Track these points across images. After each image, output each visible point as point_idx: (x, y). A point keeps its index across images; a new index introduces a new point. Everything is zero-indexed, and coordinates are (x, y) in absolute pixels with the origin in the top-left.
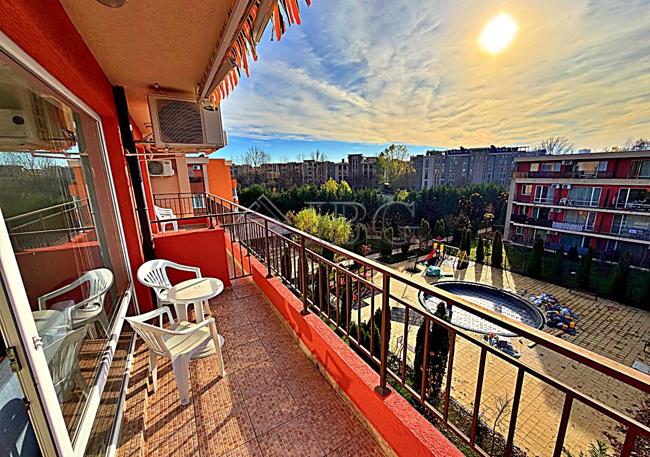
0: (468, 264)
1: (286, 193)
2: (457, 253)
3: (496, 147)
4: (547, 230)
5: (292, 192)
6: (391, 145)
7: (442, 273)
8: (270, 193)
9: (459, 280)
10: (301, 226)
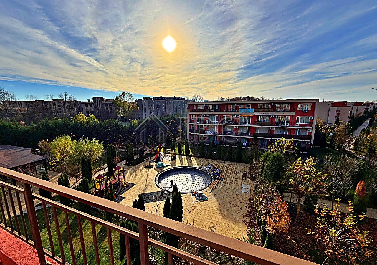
0: (175, 157)
1: (36, 125)
2: (170, 152)
3: (176, 97)
4: (203, 135)
5: (43, 124)
6: (122, 92)
7: (165, 165)
8: (17, 126)
9: (173, 167)
10: (57, 151)
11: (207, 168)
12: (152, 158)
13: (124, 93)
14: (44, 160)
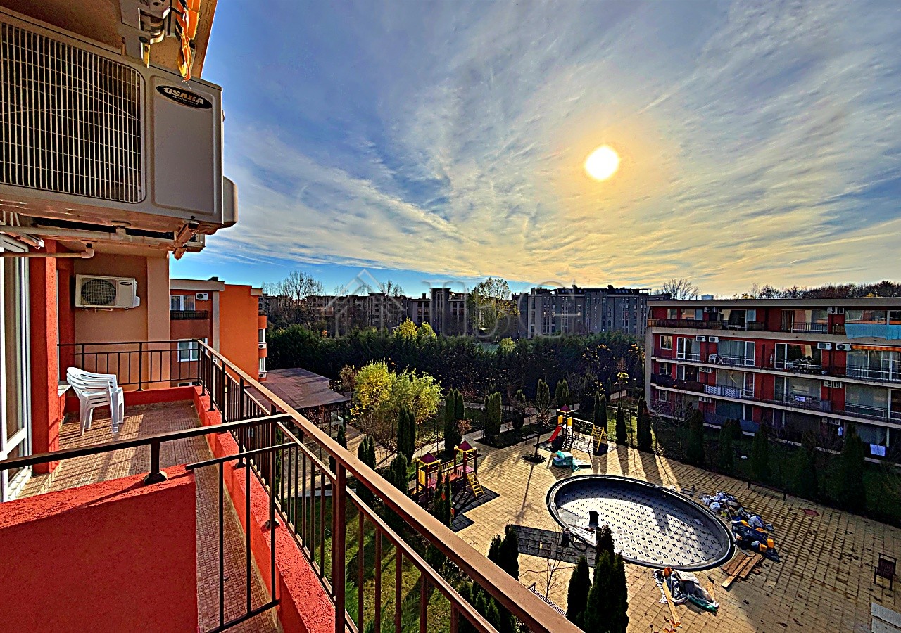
0: (607, 446)
1: (342, 338)
2: (591, 431)
3: (615, 288)
4: (698, 396)
5: (351, 338)
6: (487, 278)
7: (576, 462)
8: (318, 338)
9: (599, 473)
10: (364, 390)
11: (713, 501)
12: (543, 438)
13: (490, 279)
14: (344, 403)
